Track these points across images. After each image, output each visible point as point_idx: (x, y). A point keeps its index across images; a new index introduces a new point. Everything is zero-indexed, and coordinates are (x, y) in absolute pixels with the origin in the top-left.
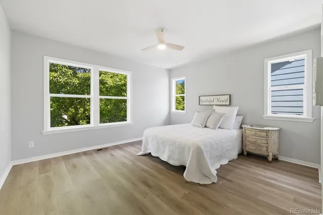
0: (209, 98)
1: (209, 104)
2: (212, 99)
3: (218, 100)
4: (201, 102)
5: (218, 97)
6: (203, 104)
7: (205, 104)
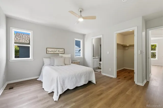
0: (53, 50)
1: (53, 53)
2: (55, 51)
3: (59, 51)
4: (47, 52)
5: (59, 49)
6: (49, 53)
7: (51, 53)
